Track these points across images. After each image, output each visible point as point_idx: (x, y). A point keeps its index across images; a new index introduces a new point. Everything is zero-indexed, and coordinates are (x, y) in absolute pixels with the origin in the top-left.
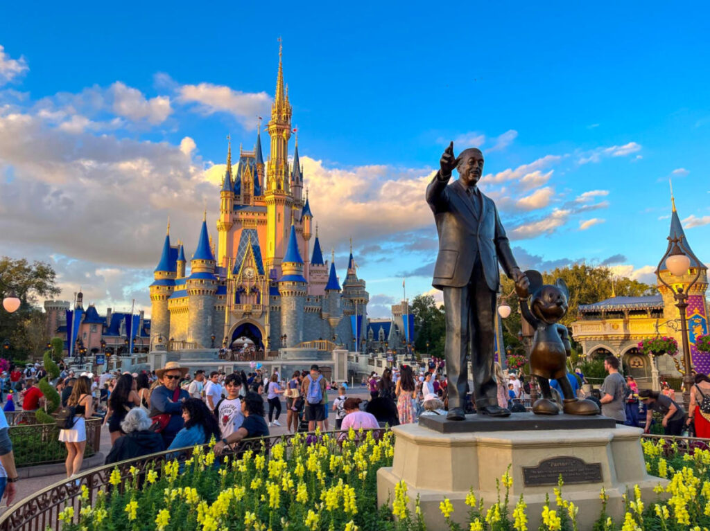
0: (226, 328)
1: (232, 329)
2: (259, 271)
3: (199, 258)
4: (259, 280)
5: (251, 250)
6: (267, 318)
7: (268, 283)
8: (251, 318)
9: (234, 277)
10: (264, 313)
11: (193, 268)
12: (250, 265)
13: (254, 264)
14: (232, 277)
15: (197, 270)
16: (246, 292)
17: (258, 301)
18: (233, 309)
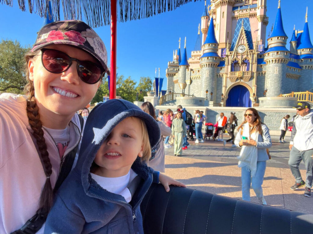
0: (223, 89)
1: (228, 89)
2: (249, 47)
3: (208, 43)
4: (249, 54)
5: (244, 32)
6: (254, 81)
7: (256, 55)
8: (242, 81)
9: (231, 53)
10: (252, 78)
11: (204, 51)
12: (242, 43)
13: (246, 42)
14: (229, 54)
15: (207, 51)
16: (239, 64)
17: (248, 69)
18: (229, 76)
